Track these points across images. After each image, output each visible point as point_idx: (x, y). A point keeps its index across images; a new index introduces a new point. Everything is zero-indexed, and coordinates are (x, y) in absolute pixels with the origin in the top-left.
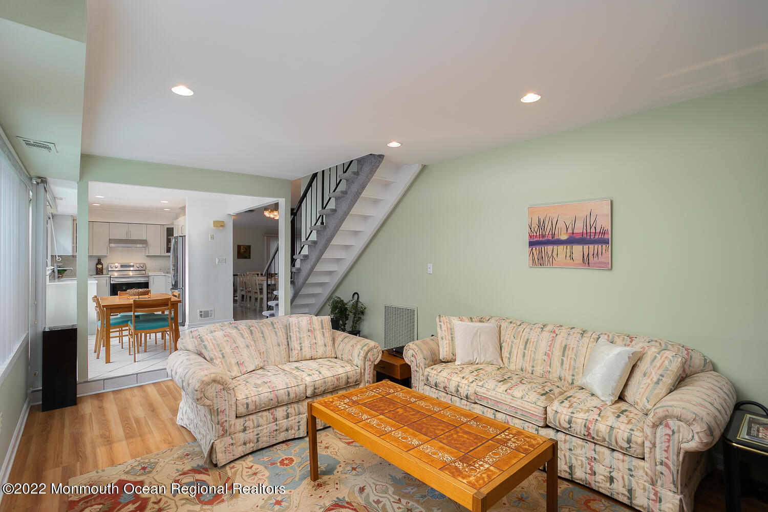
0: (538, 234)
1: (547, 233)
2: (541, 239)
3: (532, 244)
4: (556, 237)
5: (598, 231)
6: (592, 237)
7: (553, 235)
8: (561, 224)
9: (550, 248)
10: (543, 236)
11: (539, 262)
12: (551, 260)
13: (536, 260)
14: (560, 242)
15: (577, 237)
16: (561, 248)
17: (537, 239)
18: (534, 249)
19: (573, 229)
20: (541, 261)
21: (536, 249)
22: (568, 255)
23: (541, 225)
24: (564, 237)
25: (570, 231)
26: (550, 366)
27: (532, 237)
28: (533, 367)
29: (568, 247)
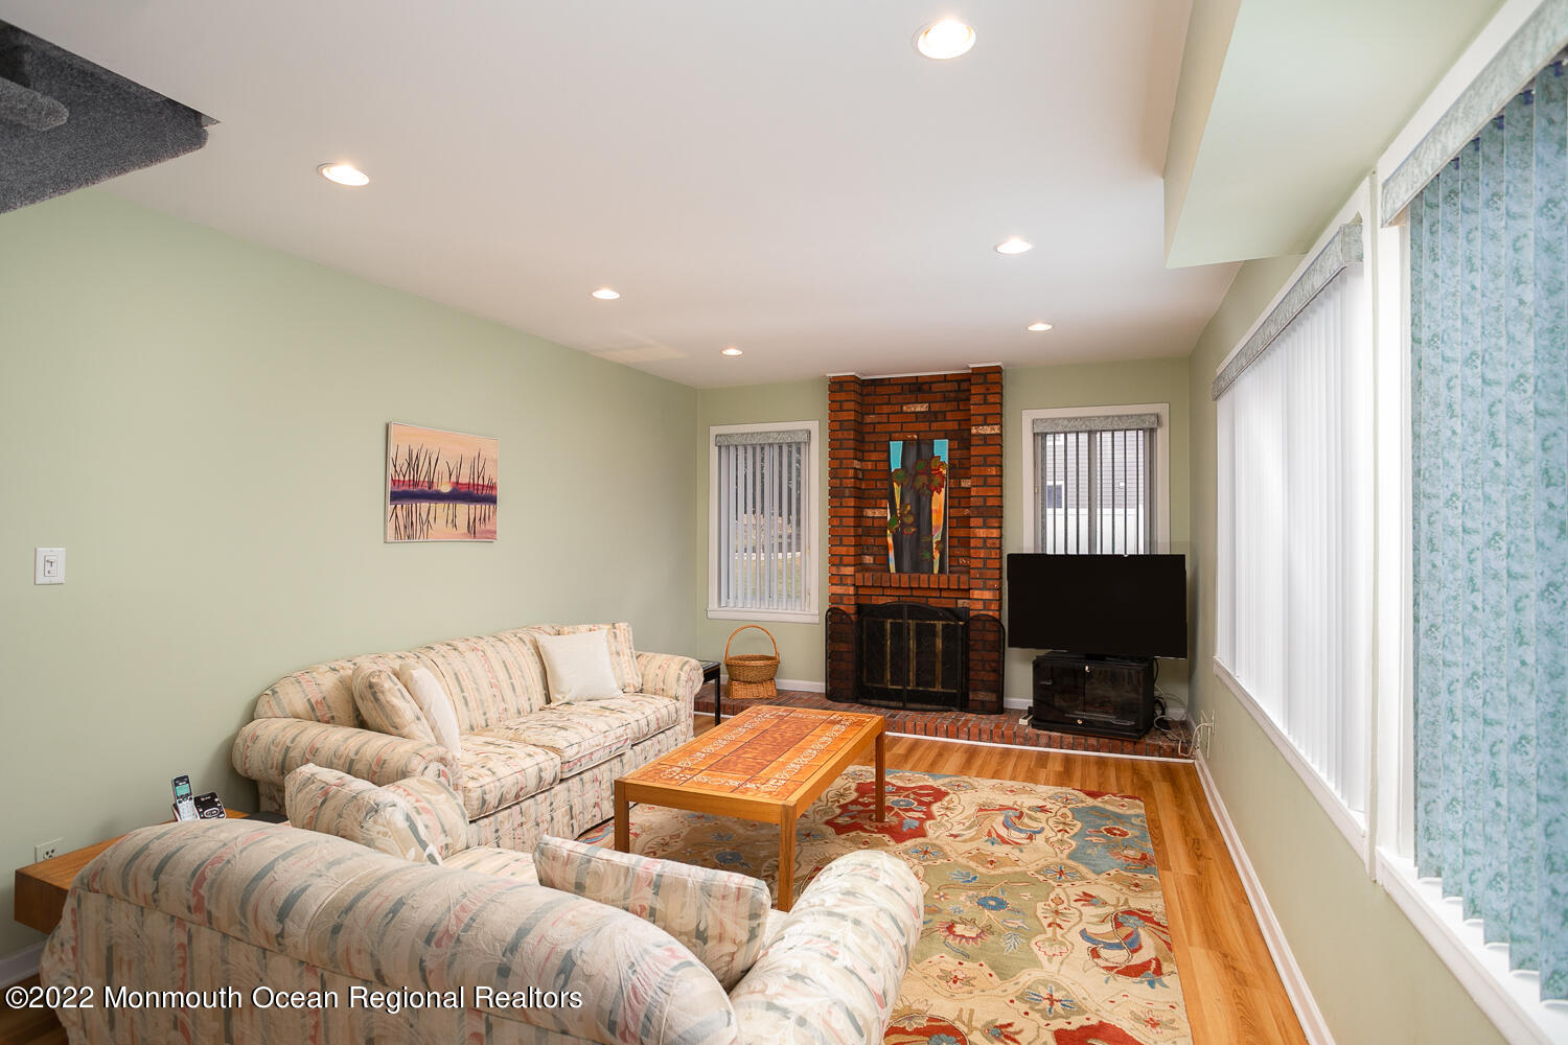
0: (407, 478)
1: (422, 479)
2: (411, 489)
3: (396, 496)
4: (435, 487)
5: (486, 483)
6: (479, 492)
7: (431, 484)
8: (442, 467)
9: (425, 505)
10: (416, 484)
11: (408, 531)
12: (425, 527)
13: (402, 528)
14: (438, 497)
15: (462, 490)
16: (441, 506)
17: (406, 488)
18: (399, 506)
19: (458, 478)
20: (409, 531)
21: (402, 509)
22: (450, 521)
23: (413, 463)
24: (446, 488)
25: (454, 479)
26: (504, 700)
27: (397, 484)
28: (485, 714)
29: (451, 505)
